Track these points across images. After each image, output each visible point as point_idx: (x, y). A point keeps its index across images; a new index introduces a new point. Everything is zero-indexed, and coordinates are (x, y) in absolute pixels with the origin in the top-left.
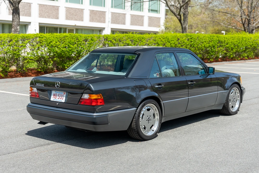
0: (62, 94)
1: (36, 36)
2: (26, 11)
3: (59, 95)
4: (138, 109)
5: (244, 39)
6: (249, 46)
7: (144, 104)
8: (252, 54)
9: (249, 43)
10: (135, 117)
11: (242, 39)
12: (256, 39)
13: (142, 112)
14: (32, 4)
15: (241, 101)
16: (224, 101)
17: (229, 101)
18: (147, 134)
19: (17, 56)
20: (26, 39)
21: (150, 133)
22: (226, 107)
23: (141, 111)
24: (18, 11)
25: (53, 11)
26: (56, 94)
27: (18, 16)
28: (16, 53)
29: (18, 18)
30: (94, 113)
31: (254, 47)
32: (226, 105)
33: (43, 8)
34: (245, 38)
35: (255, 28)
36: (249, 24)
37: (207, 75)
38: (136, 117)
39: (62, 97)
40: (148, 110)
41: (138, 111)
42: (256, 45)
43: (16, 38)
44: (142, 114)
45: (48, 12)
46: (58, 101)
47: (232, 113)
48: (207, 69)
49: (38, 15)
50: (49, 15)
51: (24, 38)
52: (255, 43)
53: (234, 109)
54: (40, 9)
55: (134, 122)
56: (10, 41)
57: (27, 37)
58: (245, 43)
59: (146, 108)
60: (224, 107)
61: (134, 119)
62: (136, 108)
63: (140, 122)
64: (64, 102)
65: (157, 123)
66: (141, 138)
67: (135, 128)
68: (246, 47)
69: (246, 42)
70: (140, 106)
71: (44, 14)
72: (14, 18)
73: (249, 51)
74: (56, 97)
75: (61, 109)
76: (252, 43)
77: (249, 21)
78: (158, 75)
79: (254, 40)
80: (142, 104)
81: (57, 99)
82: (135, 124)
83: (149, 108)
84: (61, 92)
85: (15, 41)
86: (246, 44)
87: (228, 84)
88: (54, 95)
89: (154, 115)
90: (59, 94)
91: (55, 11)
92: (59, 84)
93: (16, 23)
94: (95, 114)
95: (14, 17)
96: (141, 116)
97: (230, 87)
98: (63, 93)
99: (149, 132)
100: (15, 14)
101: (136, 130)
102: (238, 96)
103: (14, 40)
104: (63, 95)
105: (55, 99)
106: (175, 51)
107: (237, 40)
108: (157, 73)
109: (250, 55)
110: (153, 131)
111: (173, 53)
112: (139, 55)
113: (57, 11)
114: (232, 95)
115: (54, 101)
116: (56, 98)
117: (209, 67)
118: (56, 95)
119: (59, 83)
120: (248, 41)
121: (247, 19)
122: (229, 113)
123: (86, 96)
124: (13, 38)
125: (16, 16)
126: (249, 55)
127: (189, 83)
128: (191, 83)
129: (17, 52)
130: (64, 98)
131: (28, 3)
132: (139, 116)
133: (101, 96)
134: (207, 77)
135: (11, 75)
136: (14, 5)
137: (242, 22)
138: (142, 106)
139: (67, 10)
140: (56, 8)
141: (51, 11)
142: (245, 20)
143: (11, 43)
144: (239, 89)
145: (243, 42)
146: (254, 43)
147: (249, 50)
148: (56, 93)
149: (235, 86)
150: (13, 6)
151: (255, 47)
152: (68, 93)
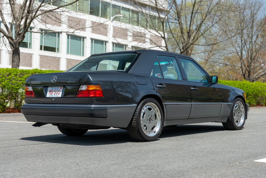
1: (35, 71)
2: (27, 61)
4: (139, 106)
5: (246, 86)
6: (251, 93)
7: (145, 102)
8: (254, 100)
9: (251, 90)
10: (135, 115)
11: (243, 85)
12: (257, 86)
13: (143, 111)
14: (33, 55)
15: (246, 118)
16: (229, 114)
17: (234, 115)
18: (149, 135)
19: (15, 90)
20: (25, 74)
21: (152, 135)
22: (231, 120)
23: (141, 108)
24: (18, 52)
25: (54, 62)
26: (52, 90)
27: (18, 57)
28: (14, 86)
29: (18, 59)
30: (92, 104)
31: (255, 93)
32: (230, 118)
33: (44, 59)
34: (246, 84)
35: (255, 79)
36: (249, 75)
37: (210, 84)
38: (137, 114)
39: (59, 92)
40: (150, 109)
41: (138, 108)
42: (257, 92)
43: (15, 72)
44: (142, 112)
45: (49, 63)
46: (55, 97)
47: (237, 128)
48: (210, 78)
49: (39, 65)
50: (50, 66)
51: (22, 72)
52: (257, 89)
53: (239, 124)
54: (41, 60)
55: (134, 120)
56: (8, 75)
57: (26, 71)
58: (246, 89)
59: (148, 107)
60: (228, 120)
61: (135, 117)
62: (137, 105)
63: (141, 120)
64: (60, 97)
65: (159, 125)
66: (142, 137)
67: (136, 126)
68: (248, 93)
69: (248, 88)
70: (141, 103)
71: (45, 65)
72: (14, 59)
73: (250, 98)
74: (52, 93)
75: (57, 105)
76: (253, 90)
77: (249, 72)
78: (160, 75)
79: (256, 87)
80: (143, 101)
81: (53, 95)
82: (135, 122)
83: (150, 107)
84: (57, 87)
85: (14, 75)
86: (248, 91)
87: (232, 97)
88: (50, 91)
89: (155, 115)
90: (55, 90)
91: (56, 62)
92: (55, 79)
93: (16, 63)
94: (93, 106)
95: (14, 57)
96: (142, 114)
97: (234, 100)
98: (60, 88)
99: (151, 133)
100: (16, 54)
101: (137, 129)
102: (243, 111)
103: (12, 74)
104: (60, 90)
105: (51, 95)
106: (177, 56)
107: (238, 86)
108: (158, 74)
109: (252, 102)
110: (155, 132)
111: (175, 57)
112: (139, 54)
113: (57, 62)
114: (236, 108)
115: (50, 97)
117: (212, 77)
119: (56, 77)
120: (249, 88)
121: (248, 70)
122: (234, 127)
123: (84, 88)
124: (12, 72)
125: (16, 57)
126: (250, 102)
127: (192, 88)
128: (193, 88)
129: (16, 86)
130: (61, 93)
131: (29, 54)
132: (140, 114)
133: (99, 88)
134: (211, 87)
135: (9, 111)
136: (15, 46)
137: (243, 73)
138: (143, 104)
139: (68, 61)
140: (57, 59)
141: (52, 62)
142: (245, 71)
143: (10, 77)
144: (244, 103)
145: (244, 88)
146: (255, 90)
147: (251, 96)
149: (240, 100)
150: (13, 47)
151: (257, 94)
152: (68, 86)
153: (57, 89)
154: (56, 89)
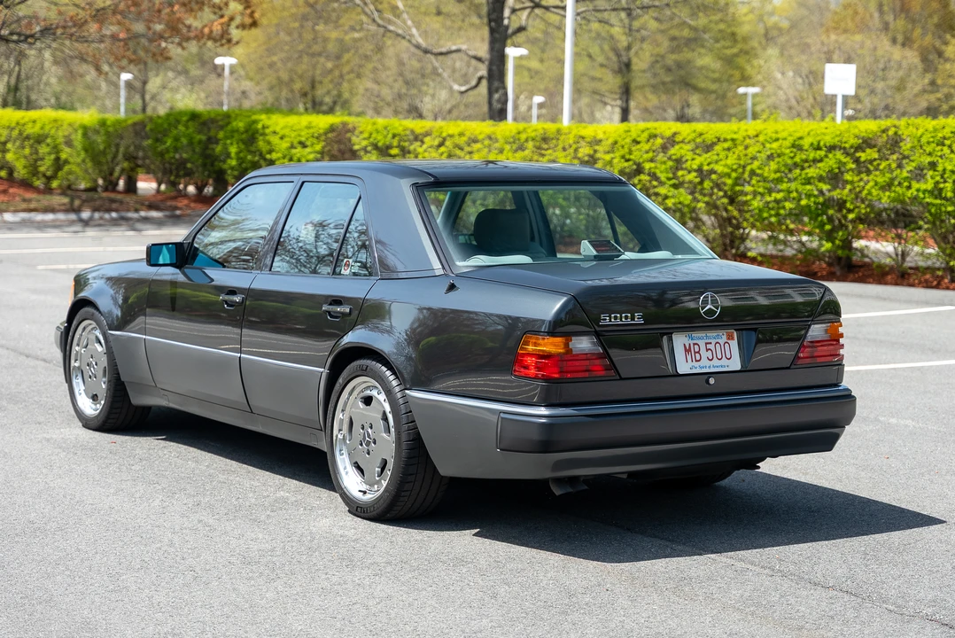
0: (722, 342)
3: (709, 346)
26: (694, 344)
39: (727, 353)
46: (714, 370)
64: (738, 367)
74: (698, 355)
81: (704, 362)
84: (712, 334)
88: (687, 352)
90: (706, 344)
98: (724, 338)
104: (726, 342)
105: (697, 364)
115: (695, 371)
116: (698, 358)
118: (697, 350)
130: (736, 354)
148: (695, 342)
152: (744, 332)
153: (713, 342)
154: (709, 341)
